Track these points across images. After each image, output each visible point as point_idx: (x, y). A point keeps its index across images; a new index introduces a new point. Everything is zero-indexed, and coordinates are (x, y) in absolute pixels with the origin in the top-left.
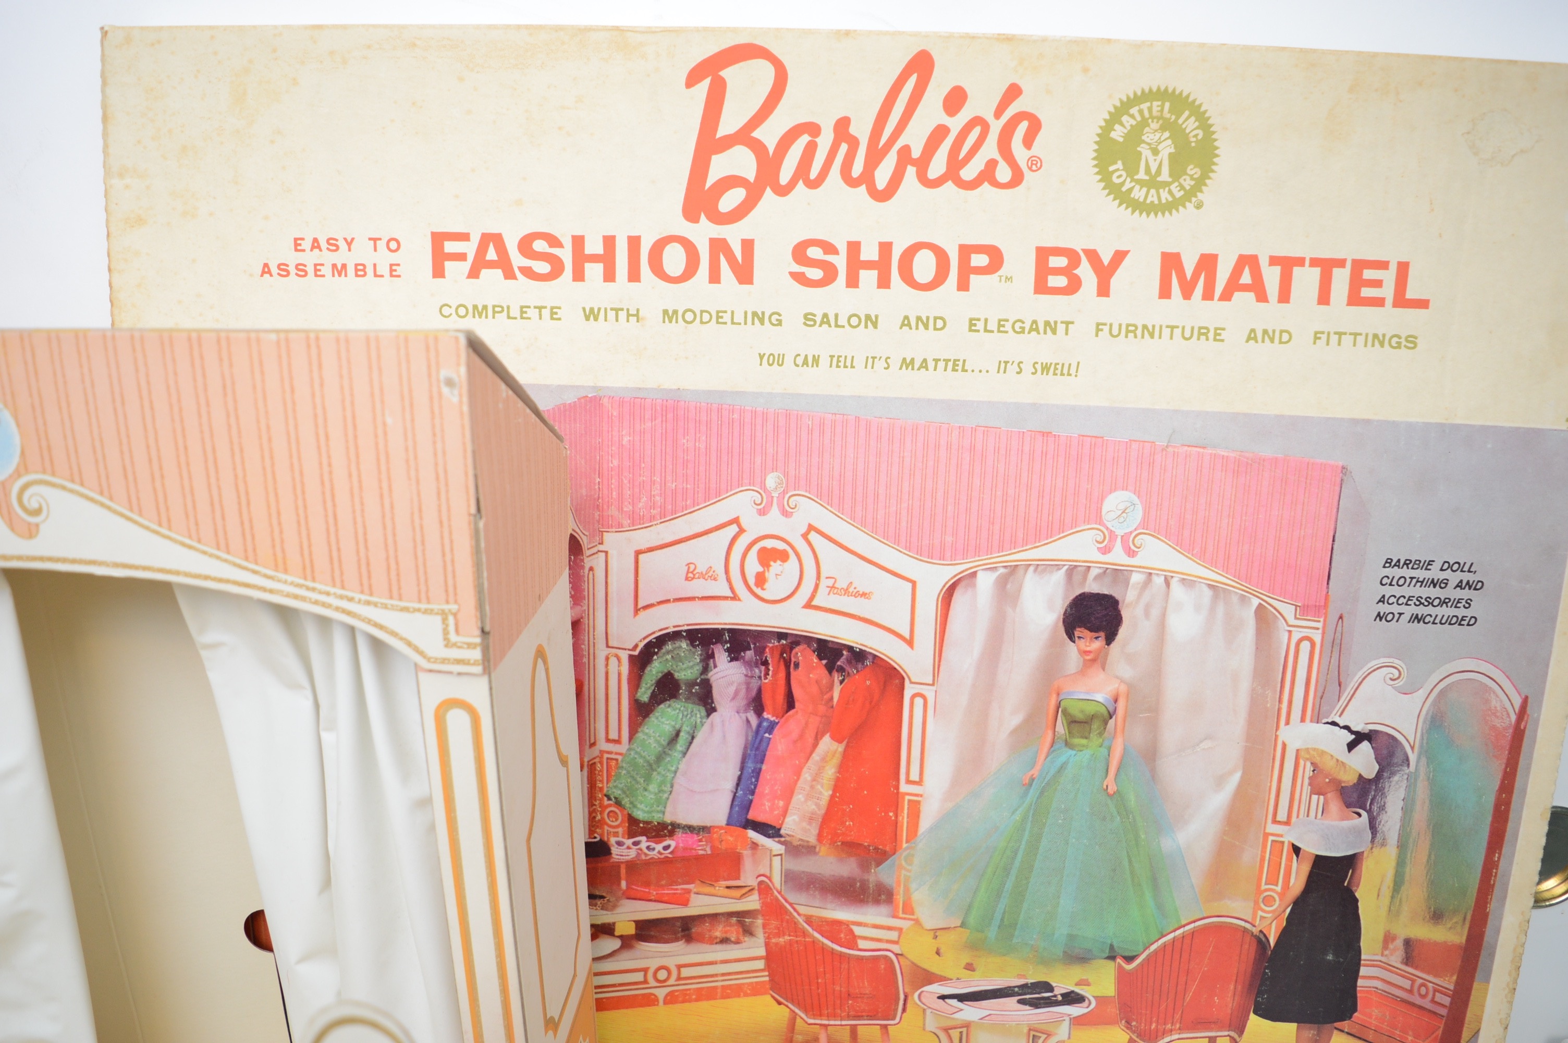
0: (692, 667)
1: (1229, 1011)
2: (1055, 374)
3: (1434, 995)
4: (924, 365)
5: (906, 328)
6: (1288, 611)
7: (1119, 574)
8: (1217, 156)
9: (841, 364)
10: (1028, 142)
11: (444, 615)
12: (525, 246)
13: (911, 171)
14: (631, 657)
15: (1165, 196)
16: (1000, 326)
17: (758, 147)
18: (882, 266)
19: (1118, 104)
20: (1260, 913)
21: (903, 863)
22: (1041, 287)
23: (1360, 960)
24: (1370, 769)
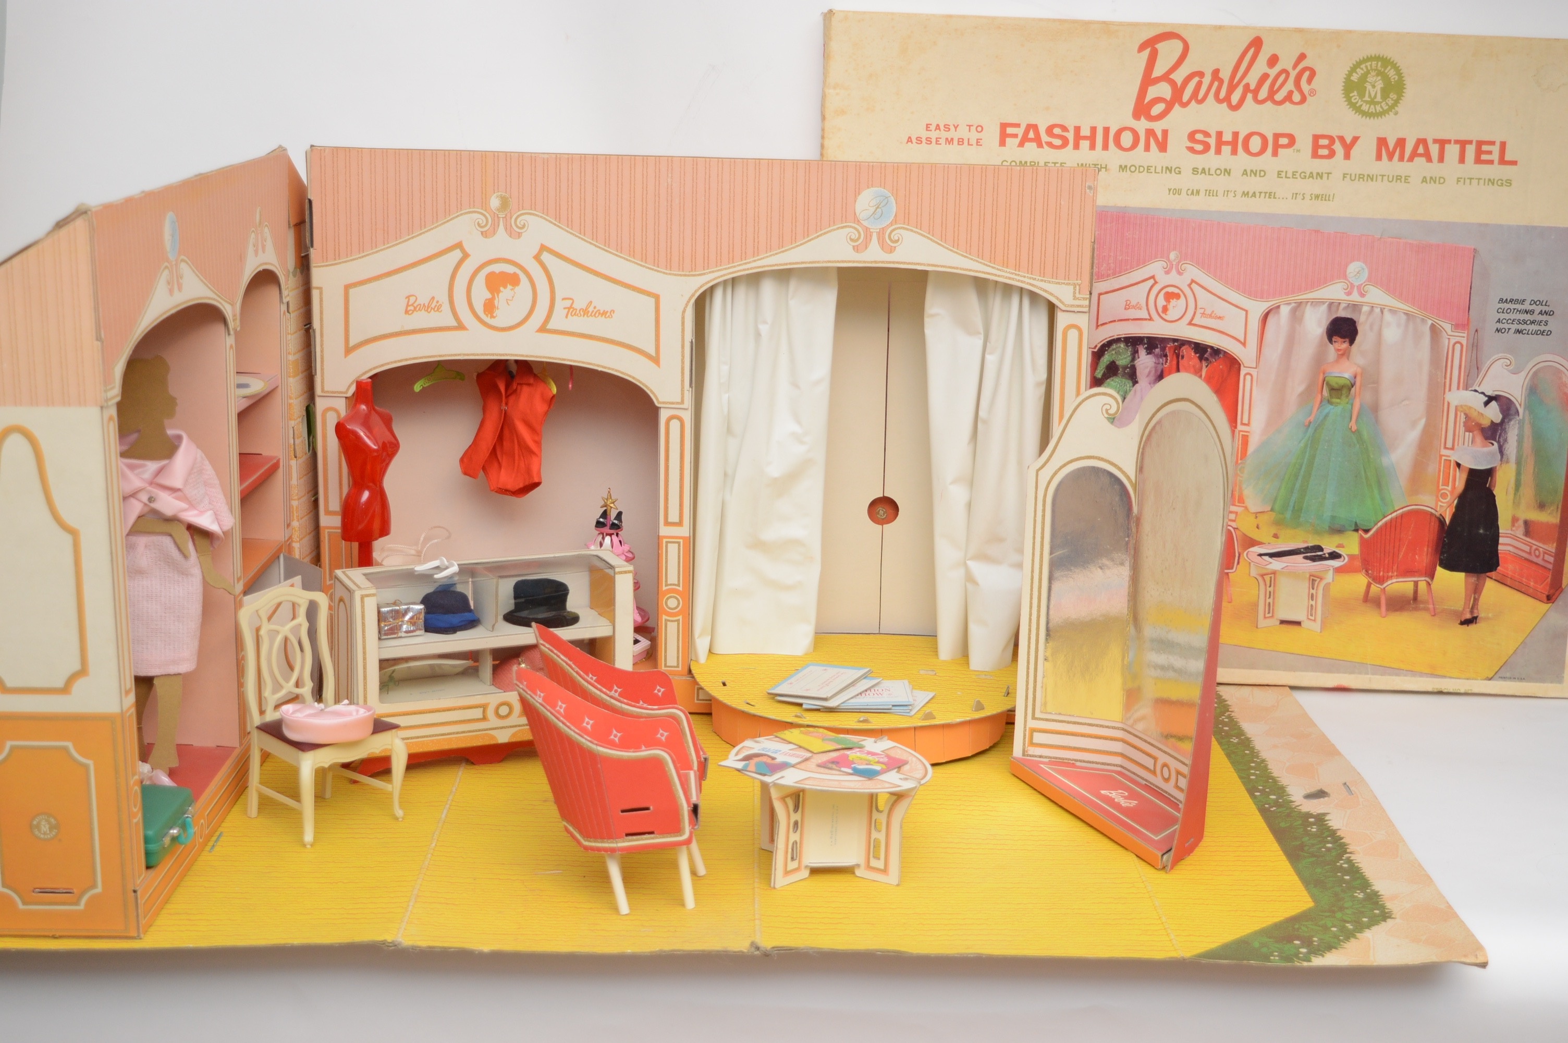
0: (1126, 358)
1: (1425, 565)
2: (1322, 200)
3: (1544, 556)
4: (1254, 195)
5: (1245, 176)
6: (1448, 327)
7: (1356, 307)
8: (1405, 88)
9: (1211, 194)
10: (1310, 81)
11: (1075, 285)
12: (1050, 130)
13: (1250, 96)
14: (1093, 352)
15: (1378, 108)
16: (1293, 175)
17: (1173, 83)
18: (1234, 144)
19: (1355, 63)
20: (1440, 503)
21: (1238, 472)
22: (1315, 155)
23: (1499, 533)
24: (1497, 417)
